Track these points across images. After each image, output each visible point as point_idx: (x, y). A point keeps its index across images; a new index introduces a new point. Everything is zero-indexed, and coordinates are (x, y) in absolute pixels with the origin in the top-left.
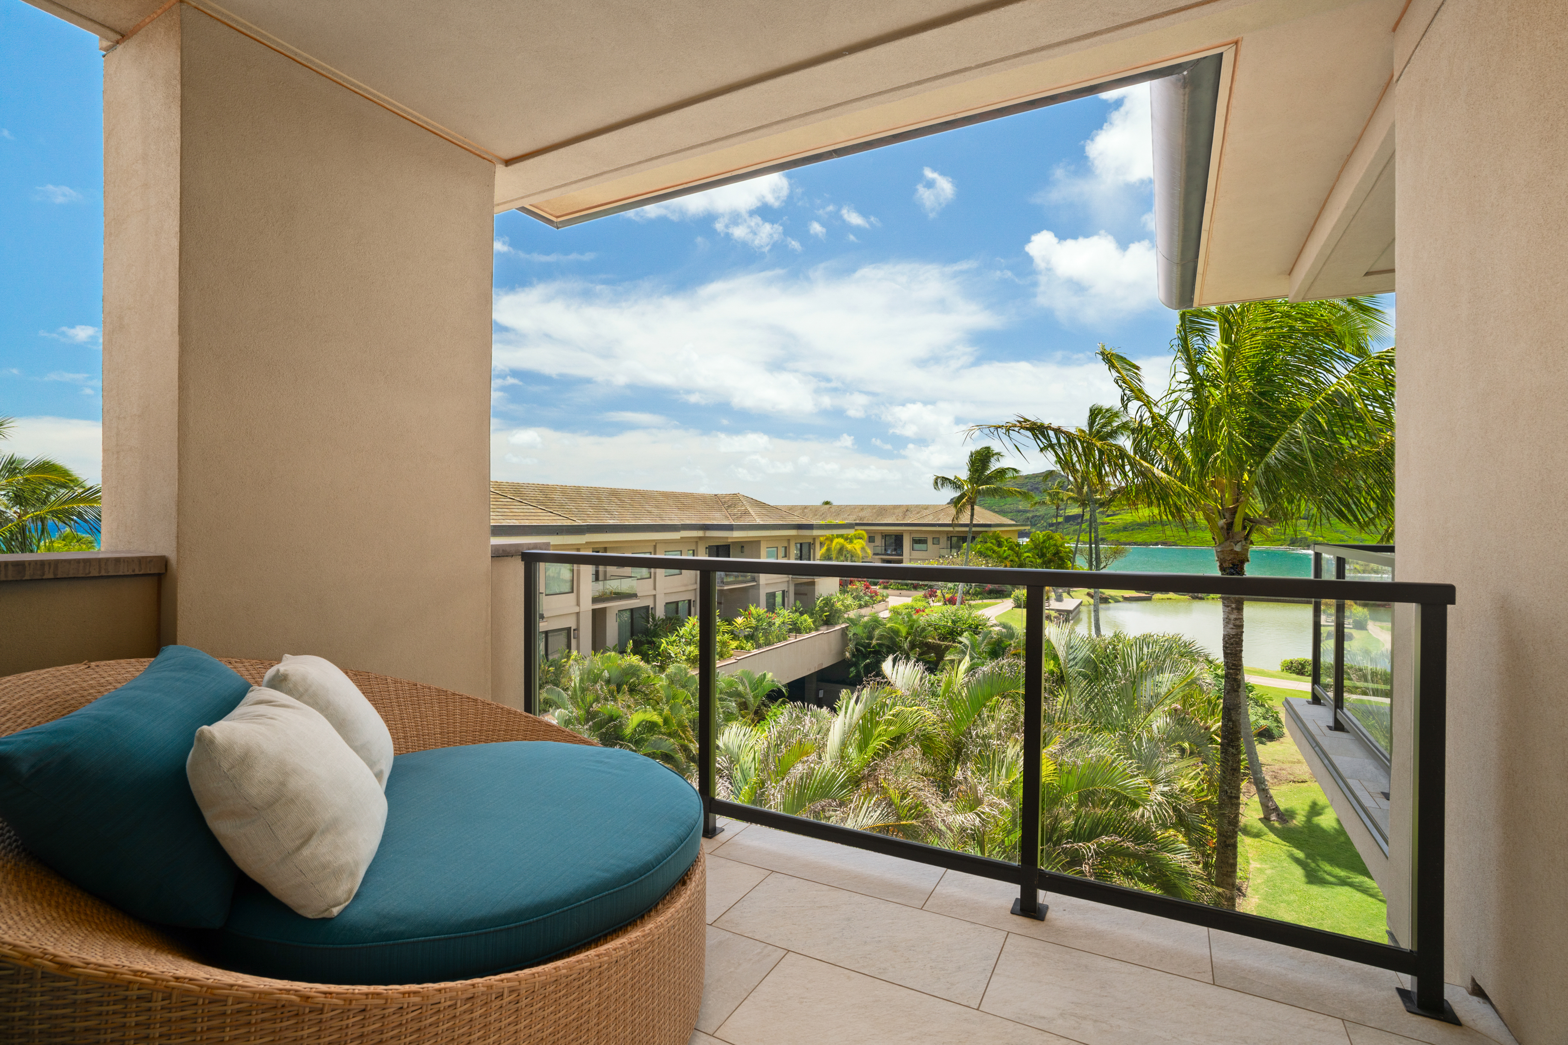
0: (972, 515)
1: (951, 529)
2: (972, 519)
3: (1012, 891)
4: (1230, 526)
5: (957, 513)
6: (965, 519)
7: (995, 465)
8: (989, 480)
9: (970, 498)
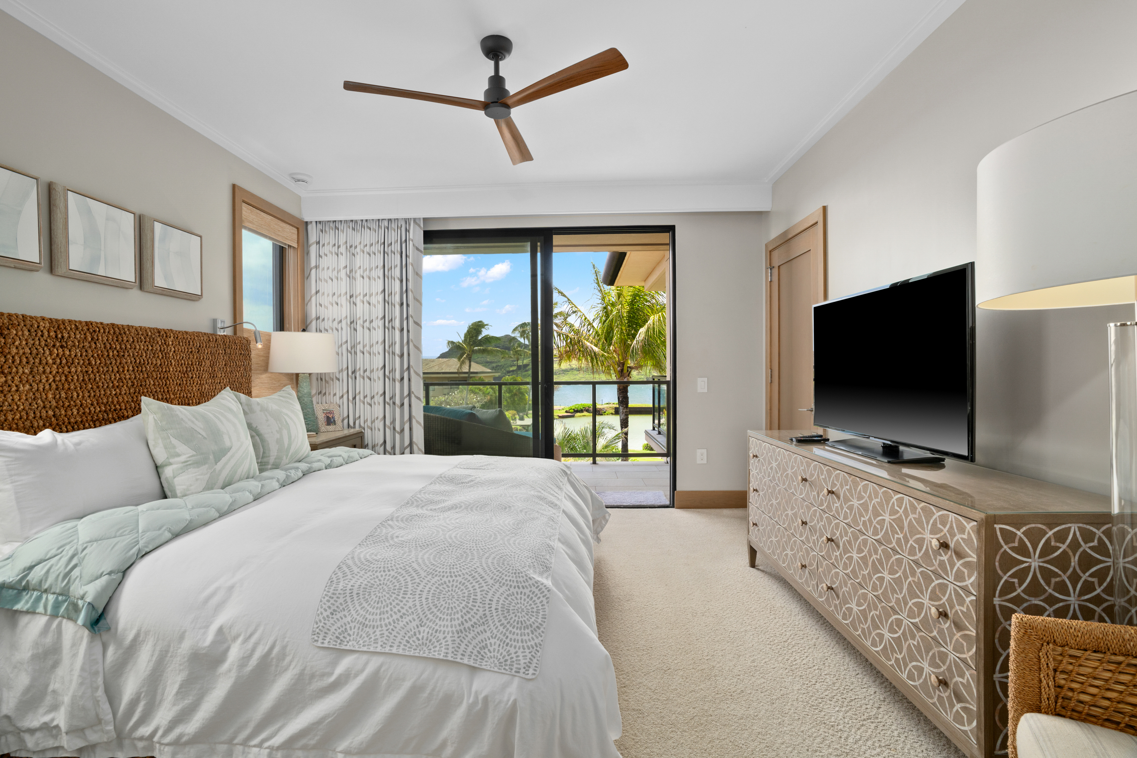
0: (470, 366)
1: (457, 375)
2: (470, 369)
3: (591, 459)
4: (622, 370)
5: (461, 365)
6: (465, 369)
7: (485, 333)
8: (481, 343)
9: (468, 355)
